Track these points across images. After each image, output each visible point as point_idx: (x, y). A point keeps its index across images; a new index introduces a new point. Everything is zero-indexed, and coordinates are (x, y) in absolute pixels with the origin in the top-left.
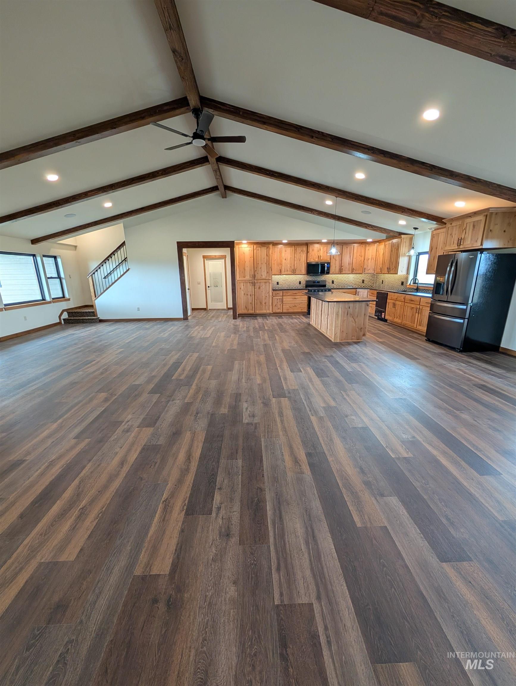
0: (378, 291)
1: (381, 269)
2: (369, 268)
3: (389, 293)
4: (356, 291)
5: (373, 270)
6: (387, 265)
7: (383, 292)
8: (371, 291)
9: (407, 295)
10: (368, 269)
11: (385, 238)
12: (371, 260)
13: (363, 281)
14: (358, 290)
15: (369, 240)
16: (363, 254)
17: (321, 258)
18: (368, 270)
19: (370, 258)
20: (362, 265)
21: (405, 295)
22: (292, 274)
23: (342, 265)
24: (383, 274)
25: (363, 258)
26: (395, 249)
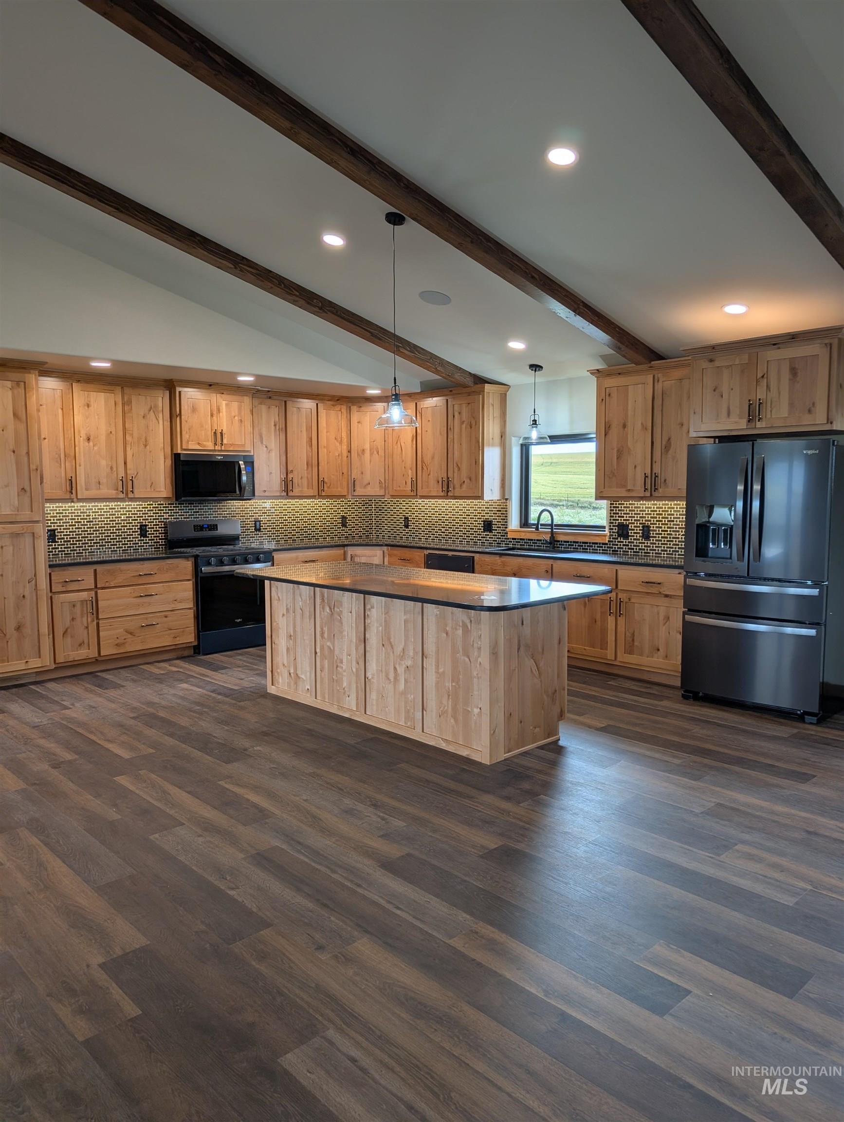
0: (427, 552)
1: (414, 484)
2: (367, 477)
3: (477, 556)
4: (345, 554)
5: (381, 487)
6: (436, 471)
7: (450, 554)
8: (398, 552)
9: (559, 562)
10: (366, 482)
11: (419, 391)
12: (371, 454)
13: (344, 521)
14: (350, 551)
15: (373, 392)
16: (344, 435)
17: (225, 441)
18: (365, 487)
19: (367, 447)
20: (345, 471)
21: (550, 562)
22: (122, 496)
23: (290, 469)
24: (422, 497)
25: (345, 447)
26: (463, 422)
